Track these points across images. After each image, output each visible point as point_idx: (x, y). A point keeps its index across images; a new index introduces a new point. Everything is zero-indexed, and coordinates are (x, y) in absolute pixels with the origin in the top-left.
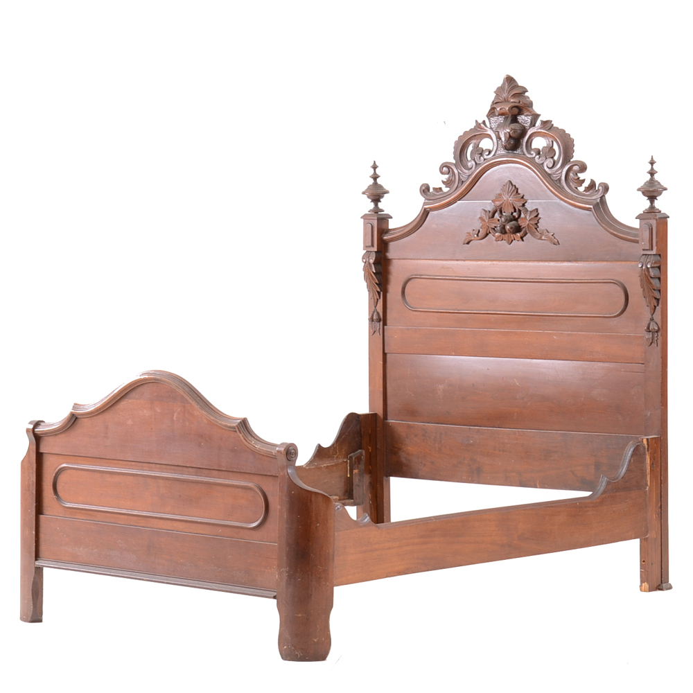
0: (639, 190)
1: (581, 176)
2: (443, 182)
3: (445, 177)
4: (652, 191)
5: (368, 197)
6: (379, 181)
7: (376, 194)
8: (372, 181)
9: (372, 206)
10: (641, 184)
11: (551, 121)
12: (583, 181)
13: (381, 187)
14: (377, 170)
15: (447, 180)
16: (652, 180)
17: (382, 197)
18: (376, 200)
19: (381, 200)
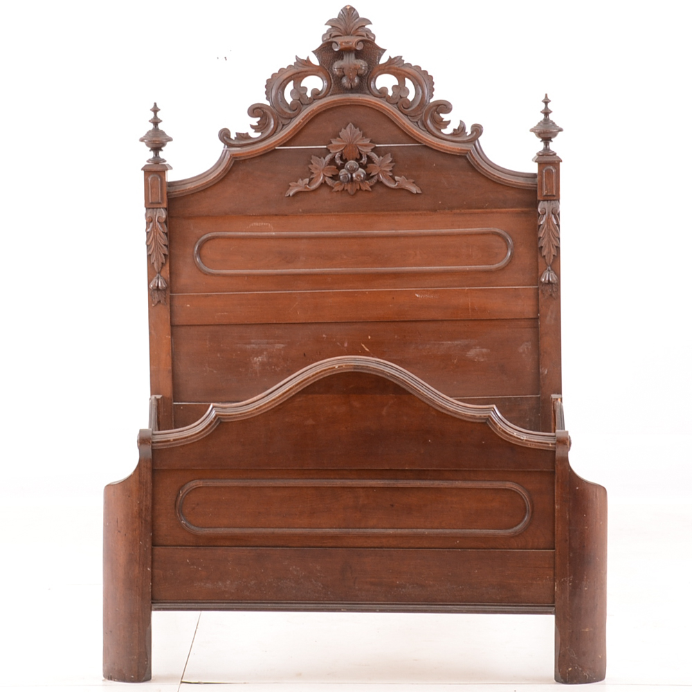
0: (532, 130)
1: (445, 117)
2: (252, 127)
3: (255, 121)
4: (546, 132)
5: (148, 145)
6: (160, 126)
7: (157, 141)
8: (151, 126)
9: (151, 155)
11: (401, 57)
12: (449, 122)
13: (163, 133)
14: (158, 114)
15: (257, 124)
16: (546, 120)
17: (164, 145)
18: (157, 148)
19: (163, 148)
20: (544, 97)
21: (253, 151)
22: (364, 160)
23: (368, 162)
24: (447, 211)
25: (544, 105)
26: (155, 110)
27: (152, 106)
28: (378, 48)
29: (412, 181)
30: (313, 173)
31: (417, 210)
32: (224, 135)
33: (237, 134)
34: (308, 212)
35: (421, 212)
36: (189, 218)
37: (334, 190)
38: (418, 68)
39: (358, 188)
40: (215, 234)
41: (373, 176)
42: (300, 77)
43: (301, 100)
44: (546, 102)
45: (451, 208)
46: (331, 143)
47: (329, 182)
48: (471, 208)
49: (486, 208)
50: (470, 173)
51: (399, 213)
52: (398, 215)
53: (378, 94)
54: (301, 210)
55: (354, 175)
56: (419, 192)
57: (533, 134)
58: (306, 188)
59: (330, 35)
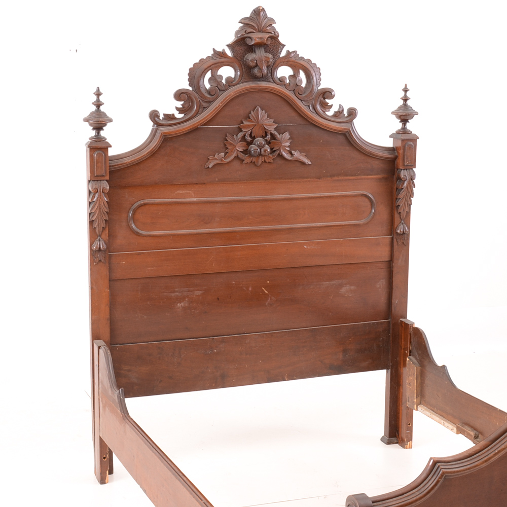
0: (393, 113)
1: (329, 102)
2: (177, 109)
3: (179, 104)
4: (405, 115)
5: (91, 125)
6: (102, 108)
7: (99, 121)
8: (94, 108)
9: (93, 133)
10: (395, 108)
11: (297, 51)
12: (331, 106)
13: (104, 114)
14: (101, 97)
15: (181, 107)
16: (405, 105)
17: (105, 125)
18: (98, 128)
19: (104, 128)
20: (404, 87)
21: (180, 130)
22: (269, 137)
23: (271, 140)
24: (329, 178)
25: (403, 93)
26: (98, 94)
27: (95, 90)
28: (280, 43)
29: (305, 154)
30: (228, 148)
31: (307, 178)
32: (154, 115)
33: (164, 114)
34: (223, 181)
35: (309, 180)
36: (124, 187)
37: (244, 162)
38: (309, 61)
39: (263, 160)
40: (146, 201)
41: (275, 151)
42: (216, 67)
43: (219, 86)
44: (406, 90)
45: (332, 176)
46: (243, 123)
47: (241, 155)
48: (347, 175)
49: (358, 176)
50: (348, 148)
51: (292, 180)
52: (291, 182)
53: (279, 82)
54: (217, 180)
55: (262, 150)
56: (310, 163)
57: (394, 116)
58: (222, 160)
59: (245, 31)
